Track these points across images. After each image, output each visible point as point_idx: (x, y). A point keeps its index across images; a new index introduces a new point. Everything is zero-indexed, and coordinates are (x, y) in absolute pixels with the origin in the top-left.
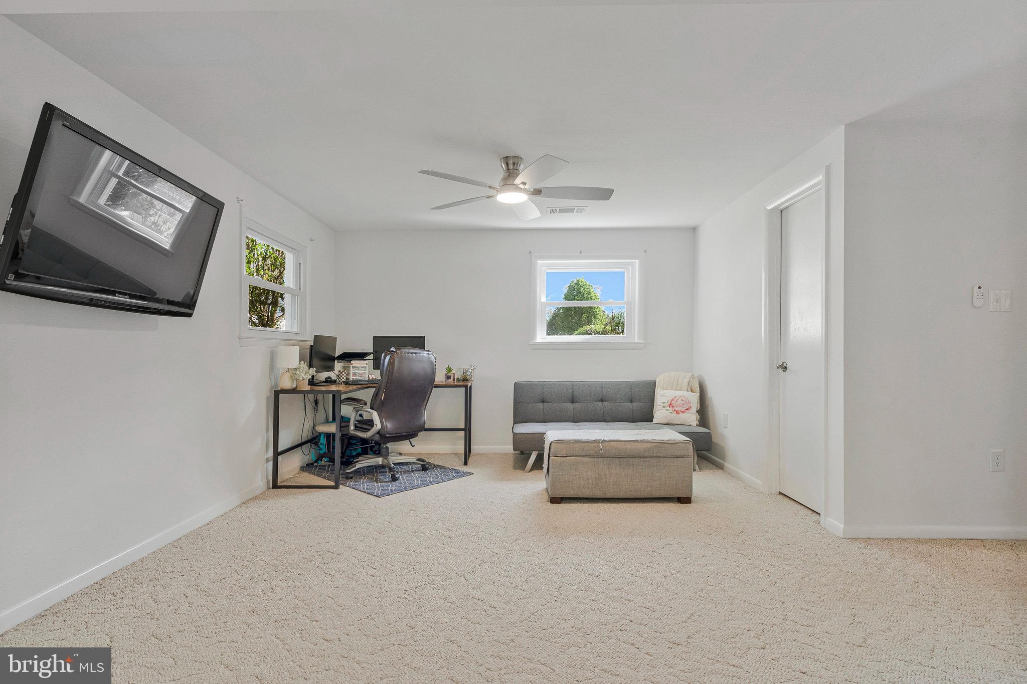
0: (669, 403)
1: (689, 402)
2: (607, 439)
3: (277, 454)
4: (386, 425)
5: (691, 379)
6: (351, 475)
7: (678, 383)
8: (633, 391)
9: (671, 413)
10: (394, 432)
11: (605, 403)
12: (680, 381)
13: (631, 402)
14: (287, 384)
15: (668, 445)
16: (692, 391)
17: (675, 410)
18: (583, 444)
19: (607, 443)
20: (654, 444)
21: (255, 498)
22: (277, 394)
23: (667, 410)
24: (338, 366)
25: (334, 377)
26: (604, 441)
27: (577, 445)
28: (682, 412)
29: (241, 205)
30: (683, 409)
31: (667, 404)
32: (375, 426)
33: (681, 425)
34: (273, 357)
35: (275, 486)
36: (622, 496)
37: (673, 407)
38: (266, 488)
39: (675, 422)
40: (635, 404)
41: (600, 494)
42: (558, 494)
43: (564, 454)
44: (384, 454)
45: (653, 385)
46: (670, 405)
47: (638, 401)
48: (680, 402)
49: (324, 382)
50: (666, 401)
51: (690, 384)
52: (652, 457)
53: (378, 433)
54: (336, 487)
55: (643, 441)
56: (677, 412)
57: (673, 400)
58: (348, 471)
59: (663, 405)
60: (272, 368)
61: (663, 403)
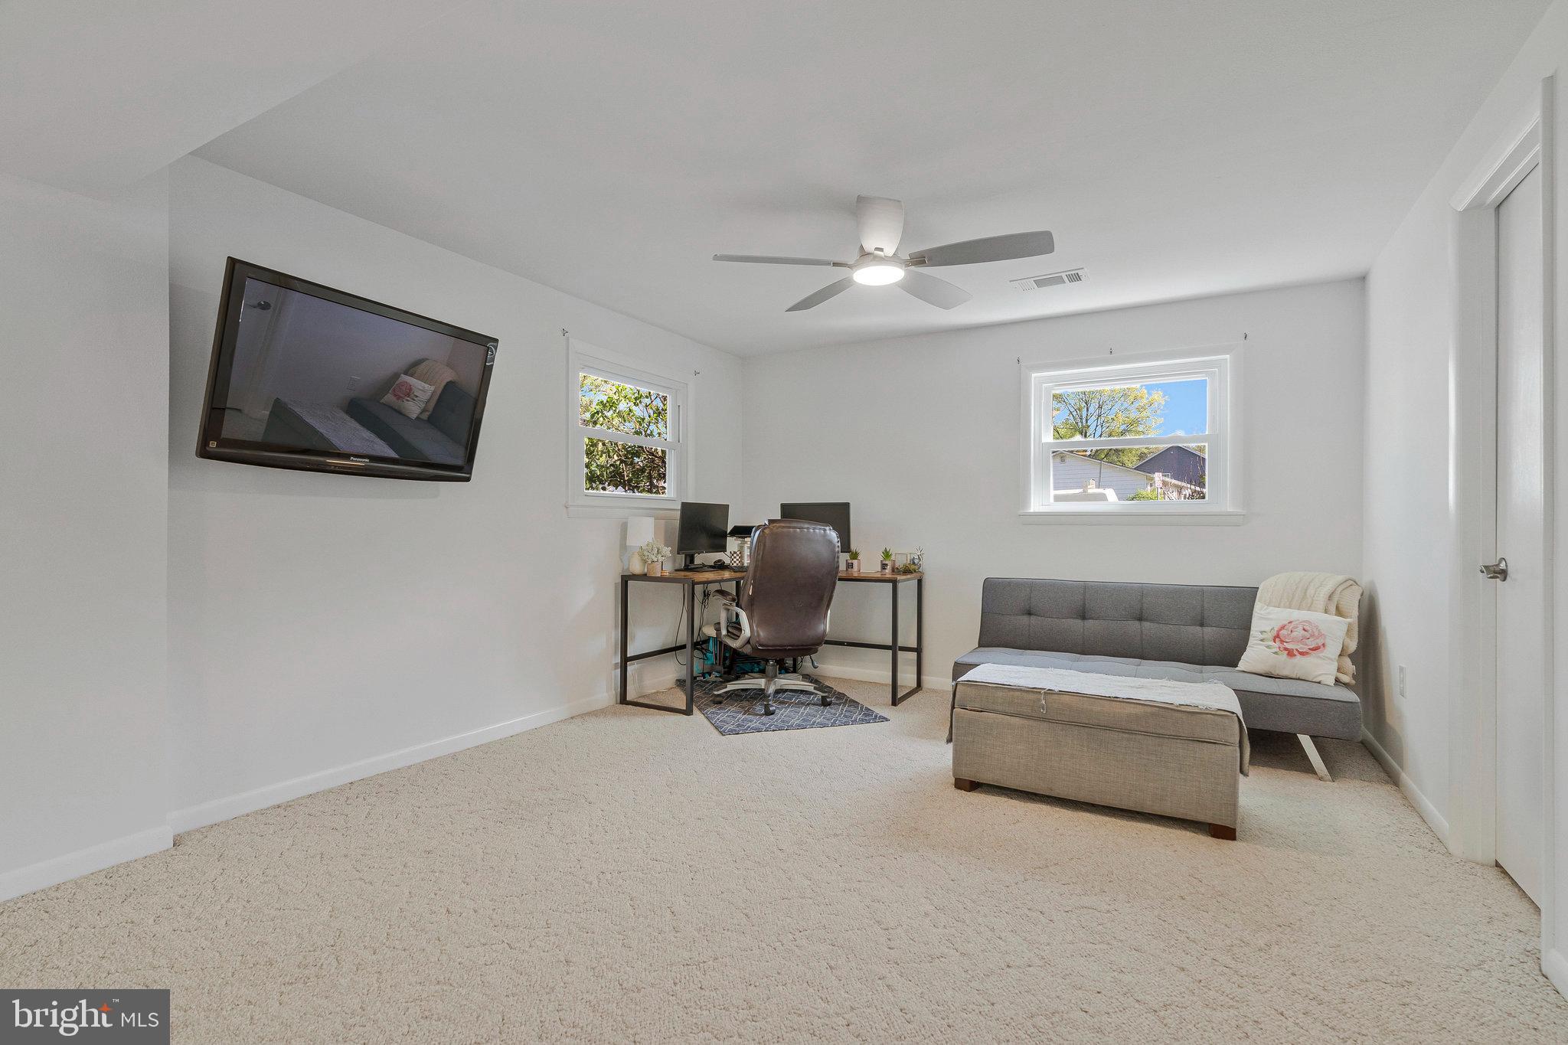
0: (1274, 633)
1: (1321, 635)
2: (1057, 689)
3: (625, 660)
4: (758, 632)
5: (1340, 589)
6: (718, 699)
7: (1305, 593)
8: (1206, 605)
9: (1276, 653)
10: (771, 643)
11: (1146, 624)
12: (1311, 591)
13: (1202, 625)
14: (637, 568)
15: (1179, 715)
16: (1339, 612)
17: (1286, 649)
18: (1012, 693)
19: (1055, 697)
20: (1149, 710)
21: (594, 714)
22: (625, 580)
23: (1268, 647)
24: (732, 543)
25: (727, 561)
26: (1050, 692)
27: (1000, 694)
28: (1302, 654)
29: (568, 339)
30: (1305, 649)
31: (1270, 636)
32: (743, 632)
33: (1299, 679)
34: (624, 529)
35: (623, 700)
36: (1082, 796)
37: (1282, 642)
38: (613, 702)
39: (1285, 673)
40: (1207, 630)
41: (1042, 788)
42: (968, 774)
43: (977, 706)
44: (770, 675)
45: (1249, 596)
46: (1276, 637)
47: (1214, 625)
48: (1299, 633)
49: (711, 567)
50: (1268, 629)
51: (1336, 598)
52: (1146, 733)
53: (748, 642)
54: (688, 712)
55: (1128, 701)
56: (1291, 653)
57: (1283, 627)
58: (716, 693)
59: (1262, 637)
60: (623, 546)
61: (1262, 632)
